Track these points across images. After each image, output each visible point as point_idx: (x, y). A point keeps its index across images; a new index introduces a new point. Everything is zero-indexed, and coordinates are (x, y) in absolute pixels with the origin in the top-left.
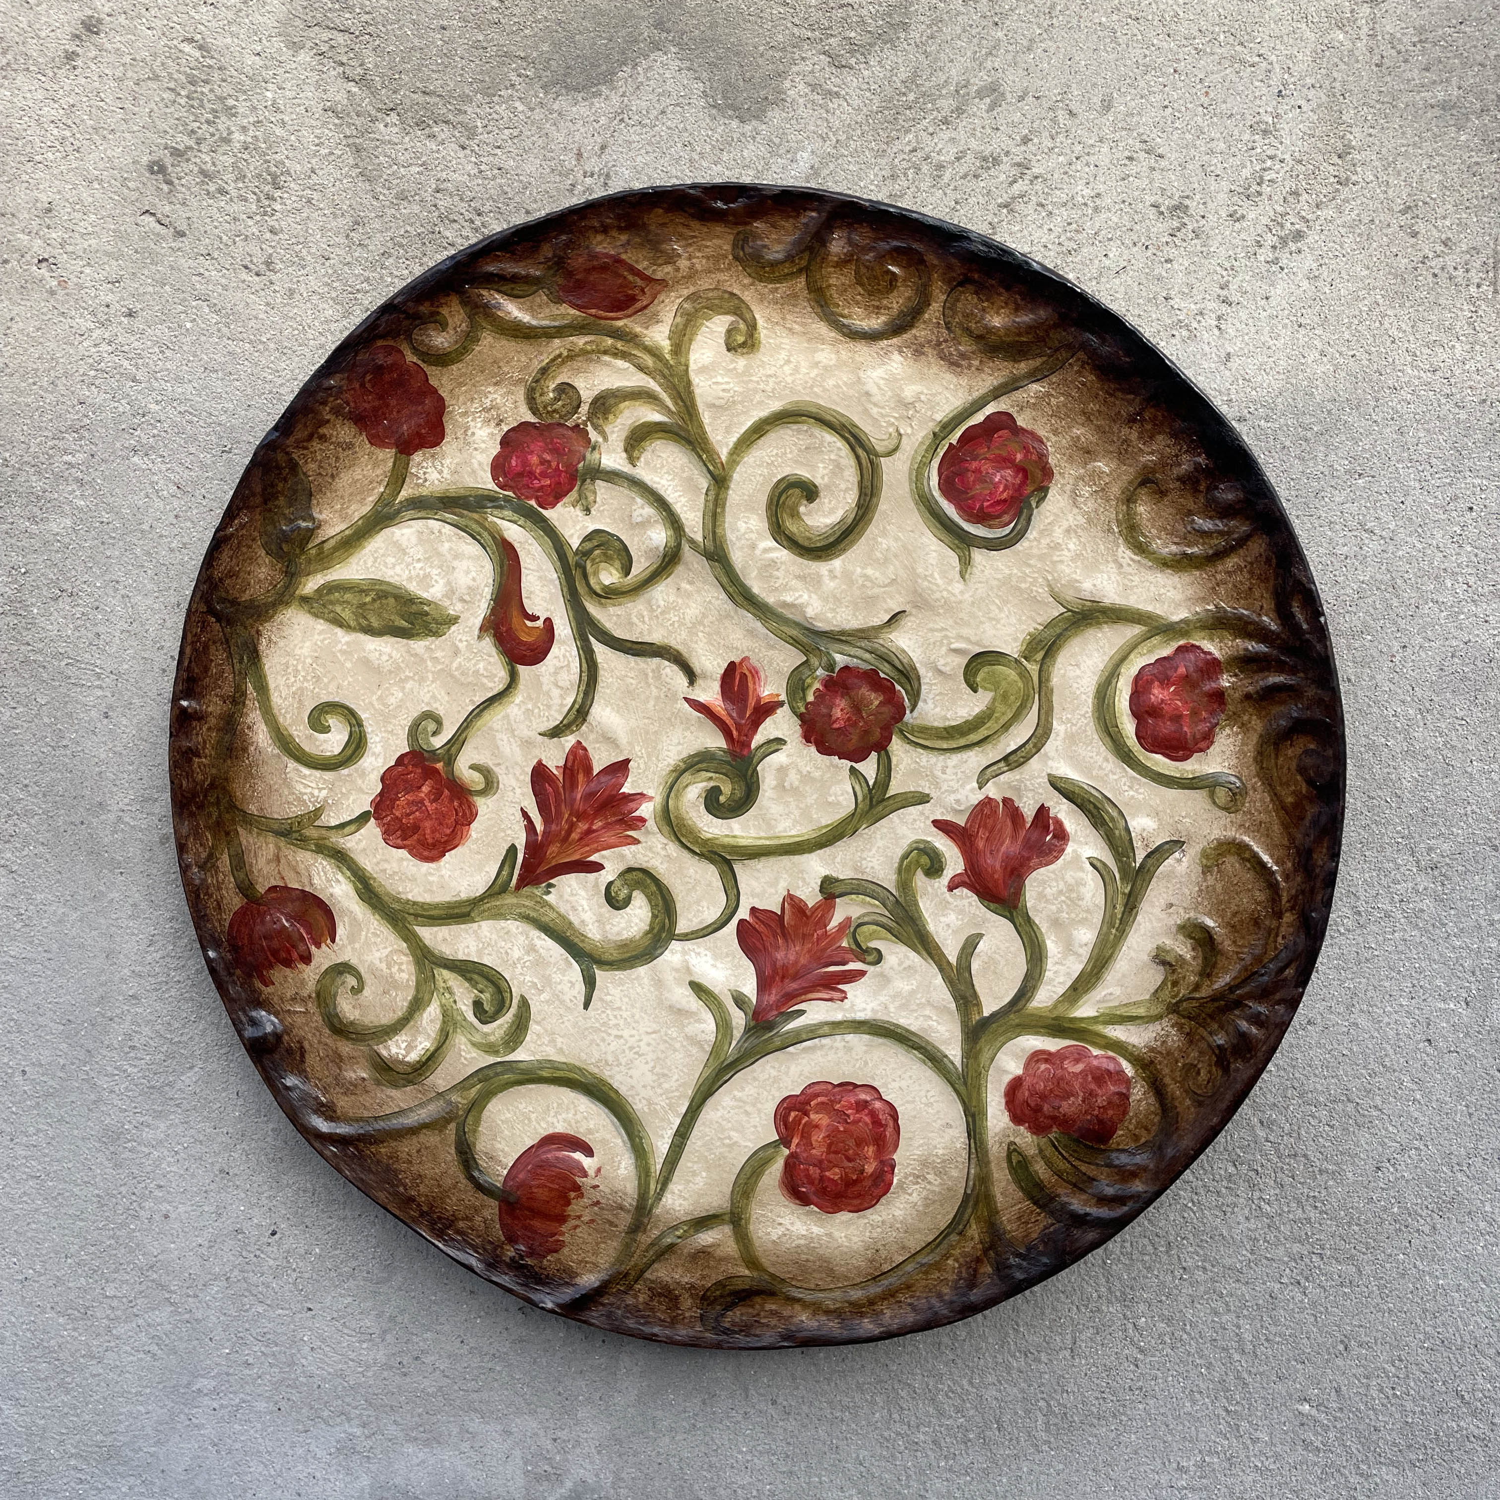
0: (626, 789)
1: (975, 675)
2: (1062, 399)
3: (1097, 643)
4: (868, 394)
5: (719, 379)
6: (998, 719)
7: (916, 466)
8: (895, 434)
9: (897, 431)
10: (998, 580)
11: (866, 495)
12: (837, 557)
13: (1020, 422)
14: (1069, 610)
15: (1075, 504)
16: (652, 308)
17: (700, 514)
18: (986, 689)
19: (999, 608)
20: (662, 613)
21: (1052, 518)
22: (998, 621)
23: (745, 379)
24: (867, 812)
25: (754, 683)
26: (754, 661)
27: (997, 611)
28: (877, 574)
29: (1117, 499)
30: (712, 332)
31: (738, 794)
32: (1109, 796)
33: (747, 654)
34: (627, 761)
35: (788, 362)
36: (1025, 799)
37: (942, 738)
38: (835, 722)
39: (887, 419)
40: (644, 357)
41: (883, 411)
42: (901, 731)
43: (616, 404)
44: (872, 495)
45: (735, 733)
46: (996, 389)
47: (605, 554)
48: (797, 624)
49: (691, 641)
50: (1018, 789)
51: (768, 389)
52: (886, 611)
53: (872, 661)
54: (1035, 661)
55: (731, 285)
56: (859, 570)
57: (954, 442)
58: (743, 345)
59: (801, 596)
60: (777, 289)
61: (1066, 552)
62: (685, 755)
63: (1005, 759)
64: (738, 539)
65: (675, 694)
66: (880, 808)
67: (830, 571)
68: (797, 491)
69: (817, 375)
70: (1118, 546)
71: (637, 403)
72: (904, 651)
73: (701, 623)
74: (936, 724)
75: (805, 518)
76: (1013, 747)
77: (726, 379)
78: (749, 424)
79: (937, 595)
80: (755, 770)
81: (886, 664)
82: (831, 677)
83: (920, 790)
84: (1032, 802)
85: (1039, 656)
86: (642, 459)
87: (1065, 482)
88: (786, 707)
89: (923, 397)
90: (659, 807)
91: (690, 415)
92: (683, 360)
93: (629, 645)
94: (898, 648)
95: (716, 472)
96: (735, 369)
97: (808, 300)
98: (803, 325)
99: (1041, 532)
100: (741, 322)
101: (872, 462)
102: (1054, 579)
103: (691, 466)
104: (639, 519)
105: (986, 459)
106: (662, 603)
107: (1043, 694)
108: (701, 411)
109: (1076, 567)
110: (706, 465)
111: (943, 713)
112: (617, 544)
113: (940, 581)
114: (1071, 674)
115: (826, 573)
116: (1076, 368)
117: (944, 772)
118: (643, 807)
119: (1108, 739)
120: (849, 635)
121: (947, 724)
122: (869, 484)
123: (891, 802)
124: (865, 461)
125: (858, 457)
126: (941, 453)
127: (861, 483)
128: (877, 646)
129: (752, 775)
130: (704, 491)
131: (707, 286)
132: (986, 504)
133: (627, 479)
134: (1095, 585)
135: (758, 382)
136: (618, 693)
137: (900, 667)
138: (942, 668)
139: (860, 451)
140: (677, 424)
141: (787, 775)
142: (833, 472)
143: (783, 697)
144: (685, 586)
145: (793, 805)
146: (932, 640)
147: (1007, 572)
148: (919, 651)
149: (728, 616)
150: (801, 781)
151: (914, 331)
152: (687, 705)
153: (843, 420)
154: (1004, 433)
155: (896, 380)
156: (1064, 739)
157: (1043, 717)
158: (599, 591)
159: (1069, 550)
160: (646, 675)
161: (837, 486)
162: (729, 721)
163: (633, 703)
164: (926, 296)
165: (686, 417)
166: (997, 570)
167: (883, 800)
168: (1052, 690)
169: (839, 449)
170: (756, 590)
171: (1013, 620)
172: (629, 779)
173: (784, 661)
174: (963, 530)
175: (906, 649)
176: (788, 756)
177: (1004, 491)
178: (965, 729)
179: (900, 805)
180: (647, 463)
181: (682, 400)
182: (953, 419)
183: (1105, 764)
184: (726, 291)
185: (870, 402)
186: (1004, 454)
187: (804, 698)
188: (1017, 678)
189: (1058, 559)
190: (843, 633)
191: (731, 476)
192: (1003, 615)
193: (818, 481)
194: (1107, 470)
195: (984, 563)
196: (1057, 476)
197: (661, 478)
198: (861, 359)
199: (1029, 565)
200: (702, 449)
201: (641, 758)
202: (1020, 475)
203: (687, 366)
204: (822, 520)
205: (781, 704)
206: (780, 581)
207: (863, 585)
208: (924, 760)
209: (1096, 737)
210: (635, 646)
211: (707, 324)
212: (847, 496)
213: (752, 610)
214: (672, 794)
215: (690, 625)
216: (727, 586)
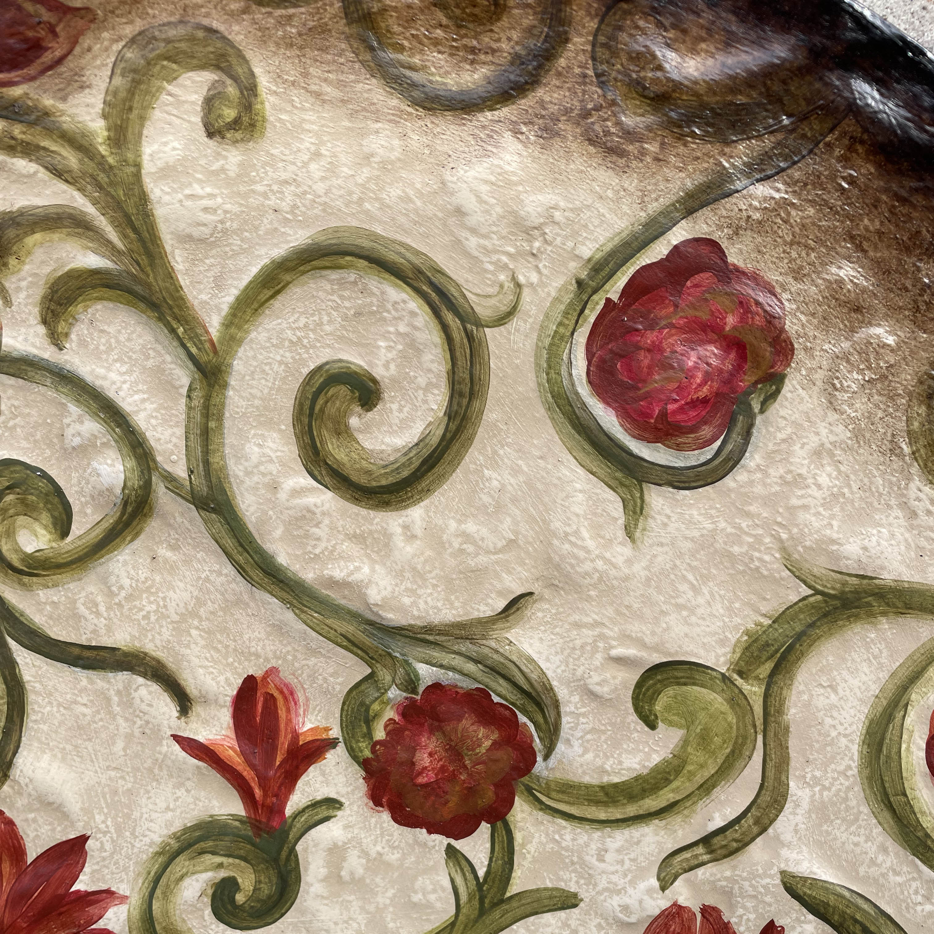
0: (80, 886)
1: (653, 699)
2: (811, 211)
3: (868, 649)
4: (459, 212)
5: (197, 189)
6: (692, 774)
7: (547, 341)
8: (509, 285)
9: (514, 279)
10: (692, 539)
11: (461, 395)
12: (415, 503)
13: (734, 258)
14: (817, 592)
15: (832, 405)
16: (70, 63)
17: (180, 431)
18: (671, 724)
19: (693, 588)
20: (129, 598)
21: (789, 430)
22: (692, 611)
23: (242, 189)
24: (476, 921)
25: (288, 710)
26: (286, 675)
27: (690, 594)
28: (484, 532)
29: (910, 394)
30: (179, 103)
31: (266, 890)
32: (889, 911)
33: (274, 663)
34: (83, 839)
35: (317, 155)
36: (740, 911)
37: (597, 803)
38: (420, 773)
39: (495, 257)
40: (64, 153)
41: (486, 243)
42: (529, 790)
43: (19, 239)
44: (472, 395)
45: (258, 793)
46: (690, 196)
47: (23, 501)
48: (354, 616)
49: (179, 643)
50: (728, 894)
51: (285, 206)
52: (500, 594)
53: (479, 675)
54: (757, 678)
55: (207, 15)
56: (453, 525)
57: (615, 297)
58: (235, 125)
59: (358, 569)
60: (290, 17)
61: (813, 491)
62: (177, 826)
63: (706, 840)
64: (248, 473)
65: (157, 730)
66: (497, 914)
67: (406, 527)
68: (343, 390)
69: (369, 179)
70: (909, 479)
71: (56, 236)
72: (531, 660)
73: (194, 614)
74: (587, 779)
75: (360, 437)
76: (718, 822)
77: (208, 190)
78: (254, 270)
79: (587, 566)
80: (292, 851)
81: (501, 681)
82: (413, 702)
83: (562, 885)
84: (752, 916)
85: (765, 669)
86: (73, 336)
87: (815, 364)
88: (341, 749)
89: (558, 215)
90: (136, 914)
91: (150, 255)
92: (130, 156)
93: (77, 651)
94: (521, 654)
95: (203, 358)
96: (223, 170)
97: (348, 38)
98: (341, 85)
99: (769, 456)
100: (229, 81)
101: (470, 337)
102: (792, 538)
103: (159, 347)
104: (77, 441)
105: (672, 326)
106: (126, 582)
107: (771, 734)
108: (168, 248)
109: (832, 517)
110: (184, 346)
111: (599, 762)
112: (42, 484)
113: (590, 544)
114: (821, 702)
115: (399, 530)
116: (838, 152)
117: (601, 859)
118: (110, 913)
119: (887, 814)
120: (440, 633)
121: (606, 779)
122: (467, 376)
123: (514, 904)
124: (458, 335)
125: (445, 328)
126: (591, 316)
127: (452, 374)
128: (486, 651)
129: (288, 859)
130: (184, 391)
131: (164, 18)
132: (671, 407)
133: (51, 372)
134: (865, 549)
135: (265, 195)
136: (62, 730)
137: (526, 687)
138: (597, 689)
139: (449, 317)
140: (129, 273)
141: (344, 859)
142: (403, 356)
143: (335, 732)
144: (163, 552)
145: (356, 905)
146: (578, 643)
147: (710, 526)
148: (556, 659)
149: (238, 602)
150: (367, 869)
151: (540, 93)
152: (177, 747)
153: (416, 261)
154: (704, 278)
155: (510, 184)
156: (810, 811)
157: (771, 774)
158: (17, 563)
159: (819, 487)
160: (108, 700)
161: (412, 380)
162: (248, 774)
163: (89, 745)
164: (562, 22)
165: (144, 260)
166: (690, 523)
167: (502, 901)
168: (787, 729)
169: (413, 314)
170: (282, 559)
171: (719, 608)
172: (87, 869)
173: (335, 674)
174: (630, 453)
175: (535, 657)
176: (346, 827)
177: (704, 383)
178: (637, 790)
179: (529, 909)
180: (82, 343)
181: (135, 230)
182: (612, 254)
183: (880, 858)
184: (199, 27)
185: (464, 226)
186: (704, 316)
187: (369, 735)
188: (725, 707)
189: (799, 503)
190: (429, 629)
191: (230, 366)
192: (701, 600)
193: (378, 372)
194: (891, 340)
195: (668, 511)
196: (799, 354)
197: (109, 369)
198: (446, 148)
199: (748, 515)
200: (176, 318)
201: (105, 833)
202: (733, 355)
203: (138, 166)
204: (387, 440)
205: (332, 744)
206: (323, 545)
207: (462, 551)
208: (568, 837)
209: (865, 809)
210: (87, 654)
211: (169, 88)
212: (430, 397)
213: (277, 591)
214: (158, 892)
215: (176, 618)
216: (234, 553)
